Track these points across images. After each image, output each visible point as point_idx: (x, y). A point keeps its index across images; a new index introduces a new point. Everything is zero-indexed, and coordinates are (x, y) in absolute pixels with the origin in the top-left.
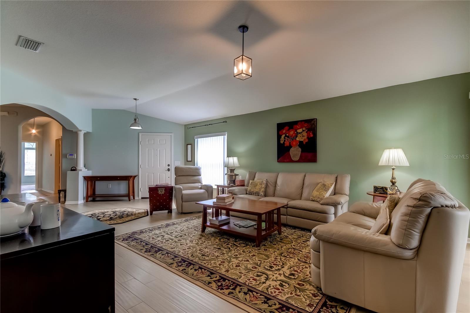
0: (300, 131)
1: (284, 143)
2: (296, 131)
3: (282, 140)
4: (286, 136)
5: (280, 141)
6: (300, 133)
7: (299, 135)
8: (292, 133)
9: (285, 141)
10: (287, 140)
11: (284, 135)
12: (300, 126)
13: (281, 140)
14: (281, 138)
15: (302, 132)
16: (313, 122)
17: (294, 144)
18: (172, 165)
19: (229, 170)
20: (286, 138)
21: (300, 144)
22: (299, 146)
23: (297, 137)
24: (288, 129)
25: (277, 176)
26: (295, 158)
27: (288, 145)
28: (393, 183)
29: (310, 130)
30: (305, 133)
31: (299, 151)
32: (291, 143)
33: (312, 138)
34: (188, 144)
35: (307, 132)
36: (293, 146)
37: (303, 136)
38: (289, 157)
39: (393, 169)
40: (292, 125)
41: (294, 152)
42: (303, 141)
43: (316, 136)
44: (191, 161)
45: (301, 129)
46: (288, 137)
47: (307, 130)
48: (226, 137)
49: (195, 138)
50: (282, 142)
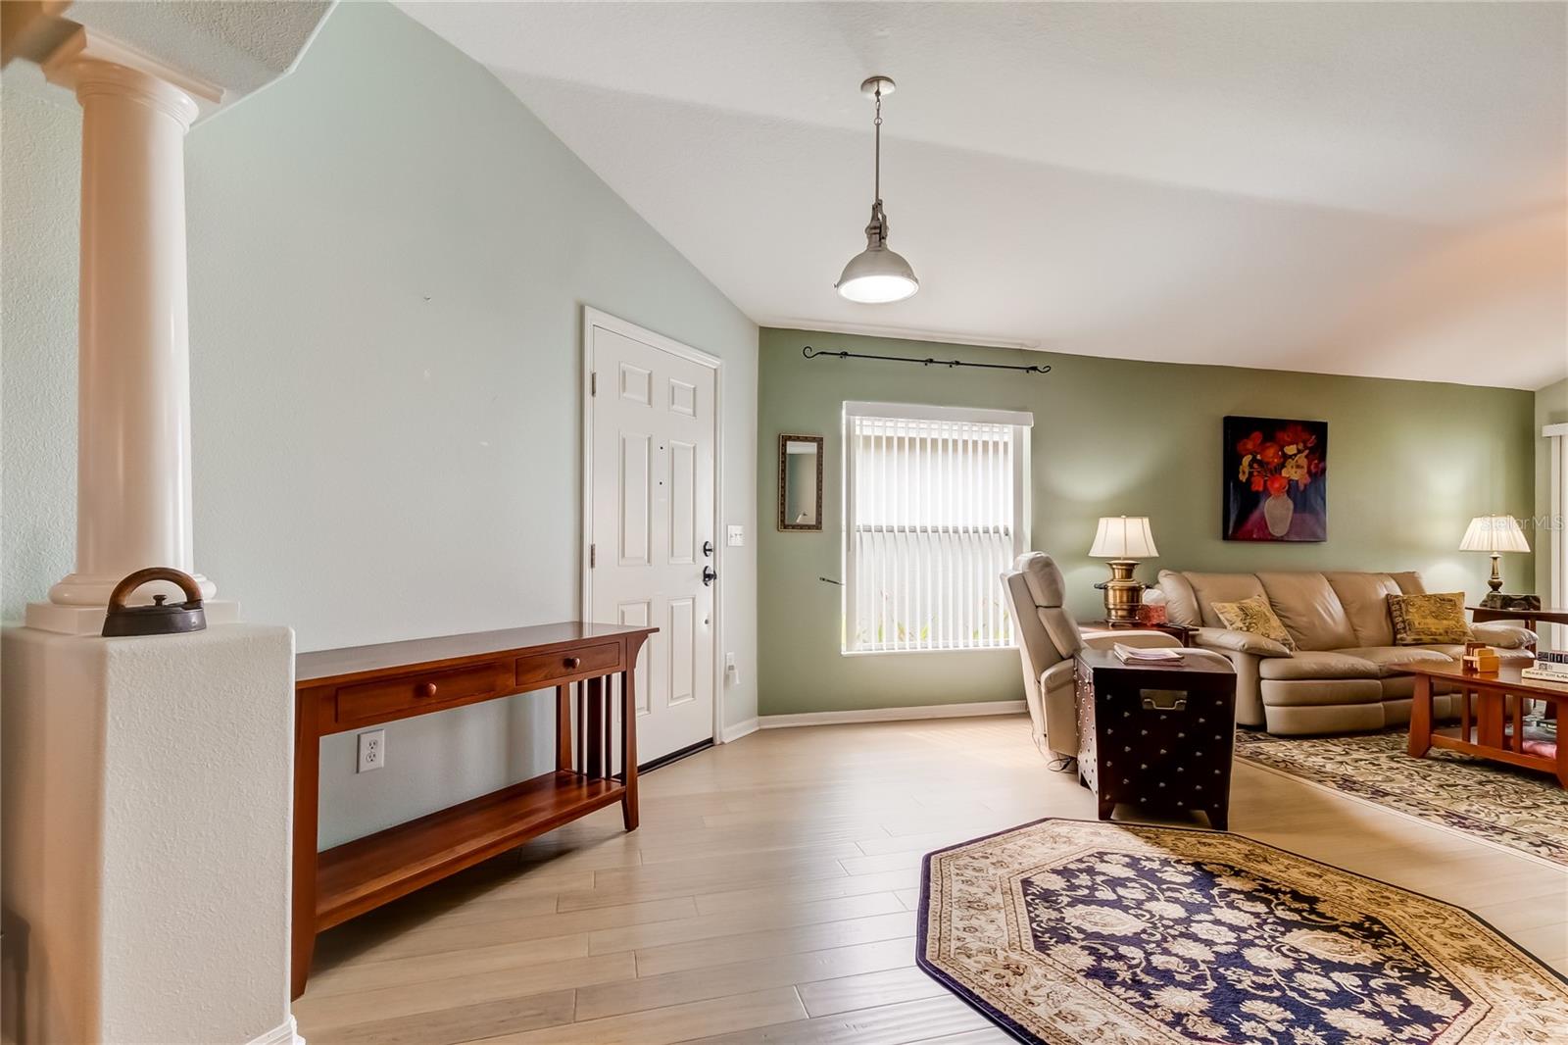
0: (1291, 450)
1: (1248, 480)
2: (1281, 449)
3: (1244, 473)
4: (1254, 460)
5: (1239, 472)
6: (1290, 457)
7: (1290, 463)
8: (1271, 452)
9: (1251, 474)
10: (1259, 472)
11: (1249, 458)
12: (1290, 435)
13: (1240, 470)
14: (1241, 464)
15: (1295, 455)
16: (1319, 430)
17: (1277, 485)
18: (721, 550)
19: (1114, 566)
20: (1255, 466)
21: (1292, 489)
22: (1288, 495)
23: (1283, 466)
24: (1259, 441)
25: (1263, 585)
26: (1278, 531)
27: (1261, 489)
28: (1495, 586)
29: (1312, 451)
30: (1302, 459)
31: (1288, 509)
32: (1268, 483)
33: (1318, 474)
34: (790, 438)
35: (1306, 457)
36: (1272, 493)
37: (1298, 467)
38: (1263, 525)
39: (1495, 558)
40: (1272, 430)
41: (1276, 510)
42: (1297, 481)
43: (1324, 470)
44: (818, 526)
45: (1293, 444)
46: (1260, 463)
47: (1307, 452)
48: (1027, 431)
49: (844, 412)
50: (1243, 478)
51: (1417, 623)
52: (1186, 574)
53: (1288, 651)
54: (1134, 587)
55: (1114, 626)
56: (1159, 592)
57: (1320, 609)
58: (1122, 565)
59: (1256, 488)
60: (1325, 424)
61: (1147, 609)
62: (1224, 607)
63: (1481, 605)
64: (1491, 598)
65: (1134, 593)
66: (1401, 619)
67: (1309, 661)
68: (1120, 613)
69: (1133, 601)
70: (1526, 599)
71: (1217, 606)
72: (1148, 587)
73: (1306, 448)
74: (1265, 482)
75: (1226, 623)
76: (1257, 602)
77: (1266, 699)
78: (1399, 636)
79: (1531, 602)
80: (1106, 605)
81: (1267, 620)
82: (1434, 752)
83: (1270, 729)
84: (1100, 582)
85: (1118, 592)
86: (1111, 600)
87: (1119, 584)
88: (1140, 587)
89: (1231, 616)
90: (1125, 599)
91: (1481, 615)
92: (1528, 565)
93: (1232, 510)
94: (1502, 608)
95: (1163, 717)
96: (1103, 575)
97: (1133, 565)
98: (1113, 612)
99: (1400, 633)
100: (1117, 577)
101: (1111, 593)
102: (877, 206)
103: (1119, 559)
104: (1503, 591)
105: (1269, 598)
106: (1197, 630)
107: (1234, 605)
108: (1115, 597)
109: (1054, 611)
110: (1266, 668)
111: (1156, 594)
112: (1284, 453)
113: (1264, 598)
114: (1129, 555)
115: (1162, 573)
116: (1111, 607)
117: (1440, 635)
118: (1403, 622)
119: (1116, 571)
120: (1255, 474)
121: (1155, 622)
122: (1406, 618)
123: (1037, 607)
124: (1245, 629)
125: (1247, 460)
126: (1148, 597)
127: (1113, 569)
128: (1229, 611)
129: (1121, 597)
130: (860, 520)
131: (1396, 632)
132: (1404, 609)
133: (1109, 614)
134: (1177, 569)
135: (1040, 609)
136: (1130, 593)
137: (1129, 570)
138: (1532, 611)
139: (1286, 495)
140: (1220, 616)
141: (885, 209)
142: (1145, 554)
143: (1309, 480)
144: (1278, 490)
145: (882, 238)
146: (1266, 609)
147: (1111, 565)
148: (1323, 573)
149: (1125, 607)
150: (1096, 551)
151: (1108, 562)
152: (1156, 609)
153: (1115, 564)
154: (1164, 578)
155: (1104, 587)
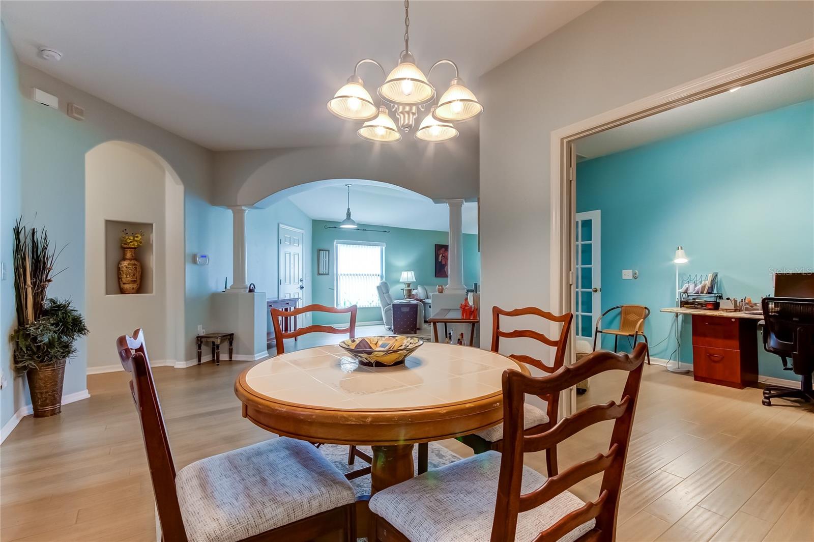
18: (304, 281)
34: (321, 250)
44: (328, 274)
46: (444, 256)
48: (384, 248)
49: (335, 242)
50: (440, 261)
52: (425, 286)
54: (410, 289)
55: (405, 299)
56: (417, 291)
61: (413, 295)
65: (410, 291)
68: (407, 296)
72: (414, 290)
84: (402, 288)
86: (405, 293)
87: (406, 289)
88: (412, 290)
90: (408, 292)
96: (404, 286)
98: (405, 296)
100: (406, 287)
101: (405, 291)
102: (349, 209)
103: (407, 282)
106: (425, 300)
109: (388, 295)
114: (409, 281)
115: (419, 286)
119: (406, 285)
121: (415, 298)
126: (414, 292)
130: (339, 273)
134: (422, 285)
135: (384, 295)
137: (409, 285)
141: (350, 210)
142: (413, 281)
145: (350, 216)
149: (408, 294)
150: (401, 281)
151: (404, 283)
154: (418, 288)
155: (403, 290)
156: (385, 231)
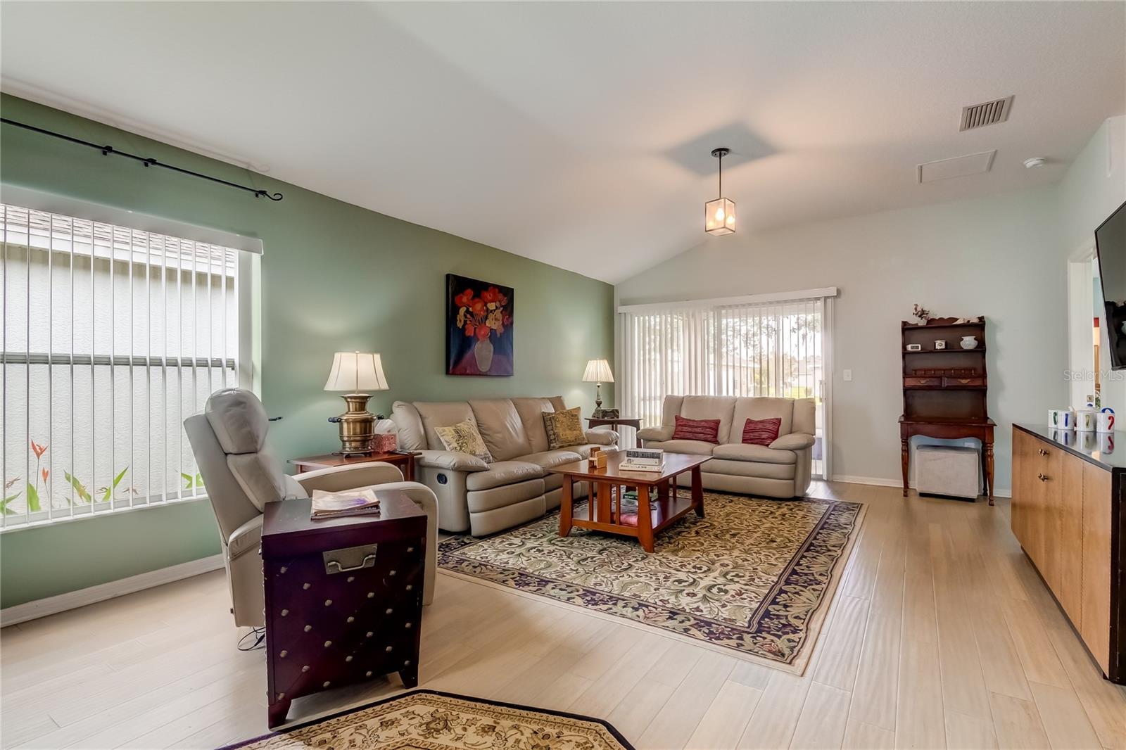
0: (492, 306)
1: (463, 326)
2: (486, 305)
3: (460, 321)
4: (467, 311)
5: (457, 320)
6: (491, 311)
7: (491, 316)
8: (479, 306)
9: (465, 322)
10: (470, 321)
11: (465, 309)
12: (491, 295)
13: (458, 318)
14: (458, 314)
15: (495, 310)
16: (508, 293)
17: (482, 333)
19: (349, 400)
20: (468, 316)
21: (492, 335)
22: (490, 341)
23: (486, 318)
24: (471, 297)
25: (473, 411)
26: (484, 367)
27: (472, 335)
28: (599, 404)
29: (505, 307)
30: (498, 313)
31: (490, 351)
32: (477, 330)
33: (508, 326)
35: (501, 312)
36: (480, 338)
37: (496, 319)
38: (473, 363)
39: (599, 386)
40: (479, 288)
41: (482, 351)
42: (495, 330)
43: (512, 323)
45: (493, 302)
46: (471, 314)
47: (502, 309)
50: (460, 325)
51: (561, 434)
52: (416, 404)
53: (486, 465)
54: (367, 419)
55: (348, 457)
56: (391, 421)
57: (508, 426)
58: (355, 398)
59: (469, 334)
60: (513, 290)
61: (379, 439)
62: (444, 431)
63: (593, 417)
64: (597, 411)
65: (367, 424)
66: (552, 432)
67: (500, 471)
68: (353, 444)
69: (365, 433)
70: (613, 411)
71: (438, 430)
72: (380, 418)
73: (502, 306)
74: (475, 328)
75: (445, 444)
76: (469, 425)
77: (471, 507)
78: (552, 445)
79: (615, 413)
80: (341, 437)
81: (474, 440)
82: (574, 530)
83: (474, 532)
84: (336, 415)
85: (351, 425)
86: (345, 433)
87: (352, 417)
88: (372, 418)
89: (449, 438)
90: (358, 430)
91: (593, 423)
92: (611, 389)
93: (452, 349)
94: (603, 418)
95: (350, 579)
96: (340, 408)
97: (366, 398)
98: (347, 444)
99: (553, 443)
100: (351, 410)
101: (345, 425)
103: (353, 392)
104: (603, 407)
105: (477, 421)
106: (421, 454)
107: (451, 429)
108: (349, 429)
109: (246, 459)
110: (472, 482)
111: (389, 423)
112: (488, 309)
113: (473, 422)
114: (360, 388)
115: (396, 404)
116: (346, 439)
117: (573, 441)
118: (554, 434)
119: (351, 404)
120: (468, 322)
121: (386, 449)
122: (556, 431)
123: (226, 454)
124: (458, 448)
125: (462, 310)
126: (381, 428)
127: (348, 402)
128: (446, 435)
129: (354, 429)
131: (550, 442)
132: (554, 425)
133: (344, 448)
134: (408, 400)
135: (230, 458)
136: (363, 425)
137: (362, 403)
138: (616, 419)
139: (488, 341)
140: (441, 438)
142: (376, 387)
143: (503, 330)
144: (484, 336)
146: (475, 431)
147: (346, 398)
148: (511, 399)
149: (358, 438)
150: (331, 386)
152: (388, 438)
153: (349, 397)
154: (395, 409)
155: (339, 421)
156: (263, 193)
